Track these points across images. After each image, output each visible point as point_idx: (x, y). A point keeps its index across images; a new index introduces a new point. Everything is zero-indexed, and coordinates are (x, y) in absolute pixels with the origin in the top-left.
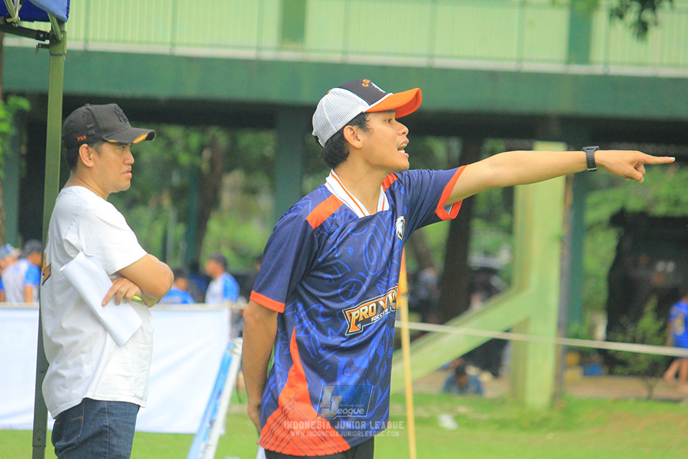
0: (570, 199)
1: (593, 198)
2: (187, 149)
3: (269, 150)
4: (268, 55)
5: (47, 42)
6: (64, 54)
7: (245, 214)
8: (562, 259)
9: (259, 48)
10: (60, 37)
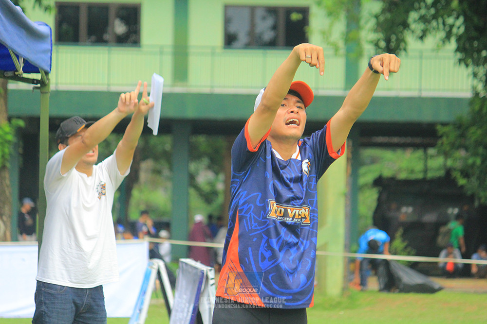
0: (350, 171)
1: (362, 170)
3: (168, 147)
5: (39, 85)
6: (49, 92)
7: (154, 185)
8: (346, 206)
10: (47, 82)
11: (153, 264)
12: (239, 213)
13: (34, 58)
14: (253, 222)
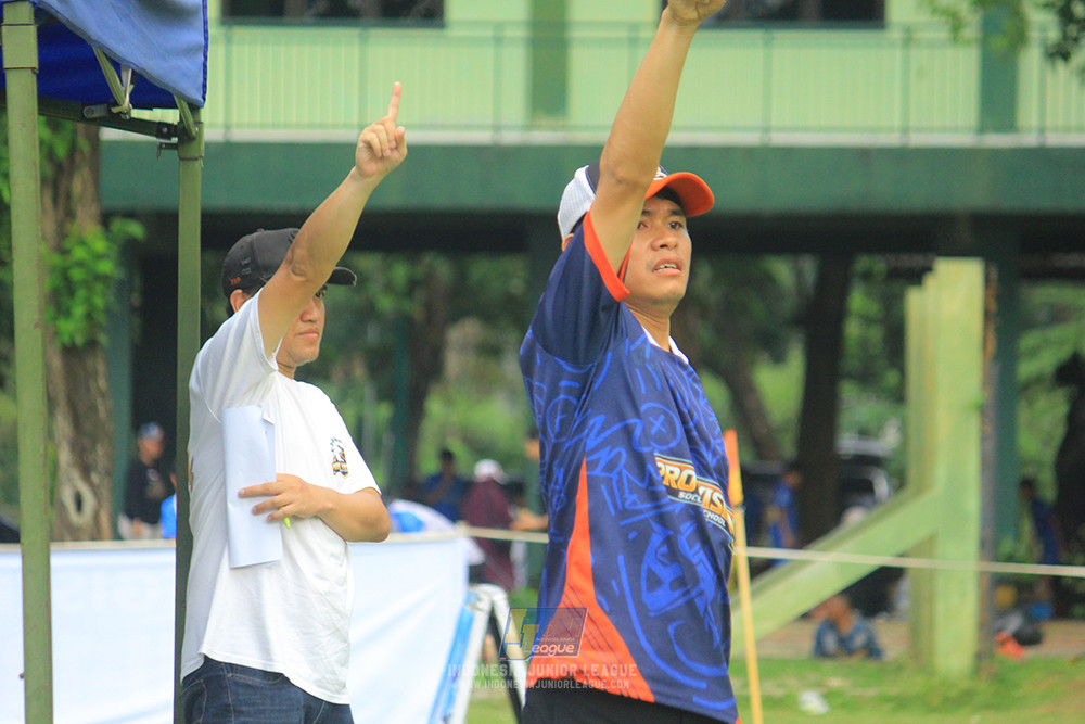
0: (992, 346)
2: (389, 287)
3: (517, 285)
4: (511, 137)
5: (175, 140)
6: (201, 157)
7: (484, 385)
8: (983, 439)
9: (497, 128)
10: (194, 130)
11: (479, 599)
12: (588, 470)
13: (159, 69)
14: (627, 491)
